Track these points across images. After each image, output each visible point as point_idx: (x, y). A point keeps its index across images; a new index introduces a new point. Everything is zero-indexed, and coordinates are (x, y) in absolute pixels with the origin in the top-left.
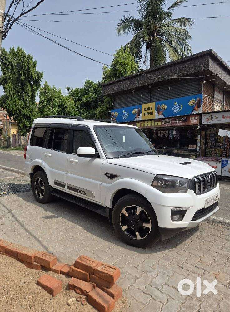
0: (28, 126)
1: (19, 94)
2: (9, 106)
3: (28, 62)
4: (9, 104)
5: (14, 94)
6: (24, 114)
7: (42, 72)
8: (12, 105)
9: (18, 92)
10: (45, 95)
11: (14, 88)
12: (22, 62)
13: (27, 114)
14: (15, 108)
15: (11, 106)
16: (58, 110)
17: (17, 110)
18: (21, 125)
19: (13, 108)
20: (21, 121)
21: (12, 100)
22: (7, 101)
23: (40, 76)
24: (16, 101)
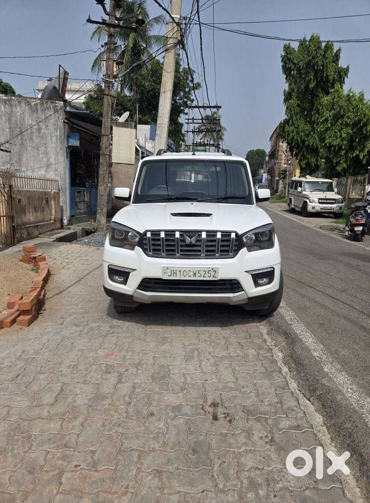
0: (313, 165)
1: (306, 113)
2: (289, 134)
3: (324, 56)
4: (288, 132)
5: (297, 114)
6: (309, 145)
7: (348, 67)
8: (293, 132)
9: (305, 109)
10: (332, 108)
11: (298, 105)
12: (313, 58)
13: (312, 145)
14: (295, 137)
15: (291, 135)
16: (351, 132)
17: (299, 140)
18: (303, 163)
19: (293, 138)
20: (304, 157)
21: (293, 124)
22: (287, 126)
23: (342, 74)
24: (299, 126)
